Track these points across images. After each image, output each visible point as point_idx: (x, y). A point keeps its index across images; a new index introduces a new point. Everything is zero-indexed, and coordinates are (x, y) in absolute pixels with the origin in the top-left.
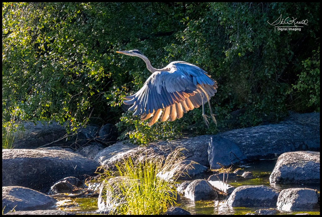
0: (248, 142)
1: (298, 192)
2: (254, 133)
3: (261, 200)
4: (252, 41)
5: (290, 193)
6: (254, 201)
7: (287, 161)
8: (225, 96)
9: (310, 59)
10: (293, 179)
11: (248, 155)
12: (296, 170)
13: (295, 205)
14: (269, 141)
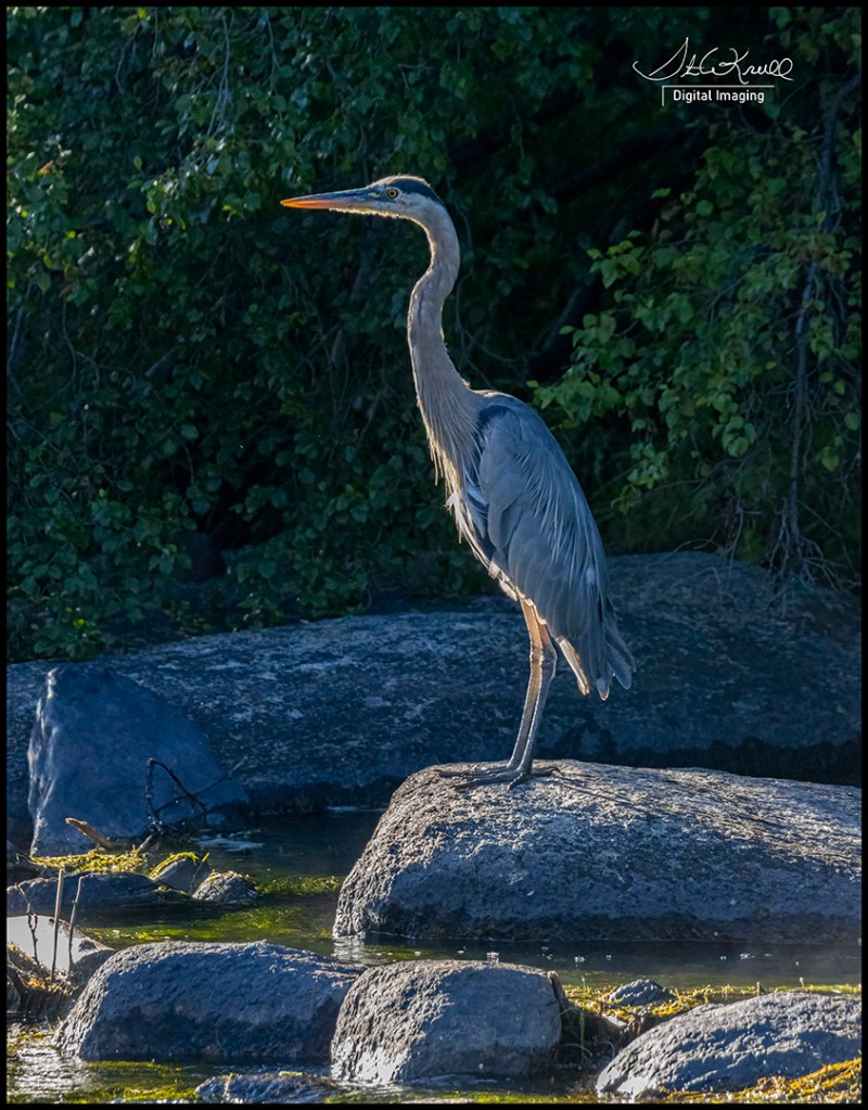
0: (268, 704)
1: (450, 984)
2: (306, 657)
3: (246, 1024)
4: (309, 127)
5: (402, 987)
6: (207, 1028)
7: (434, 810)
8: (159, 446)
9: (639, 238)
10: (461, 914)
11: (257, 779)
12: (477, 864)
13: (427, 1055)
14: (388, 704)
